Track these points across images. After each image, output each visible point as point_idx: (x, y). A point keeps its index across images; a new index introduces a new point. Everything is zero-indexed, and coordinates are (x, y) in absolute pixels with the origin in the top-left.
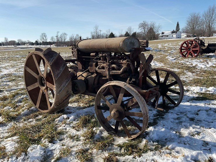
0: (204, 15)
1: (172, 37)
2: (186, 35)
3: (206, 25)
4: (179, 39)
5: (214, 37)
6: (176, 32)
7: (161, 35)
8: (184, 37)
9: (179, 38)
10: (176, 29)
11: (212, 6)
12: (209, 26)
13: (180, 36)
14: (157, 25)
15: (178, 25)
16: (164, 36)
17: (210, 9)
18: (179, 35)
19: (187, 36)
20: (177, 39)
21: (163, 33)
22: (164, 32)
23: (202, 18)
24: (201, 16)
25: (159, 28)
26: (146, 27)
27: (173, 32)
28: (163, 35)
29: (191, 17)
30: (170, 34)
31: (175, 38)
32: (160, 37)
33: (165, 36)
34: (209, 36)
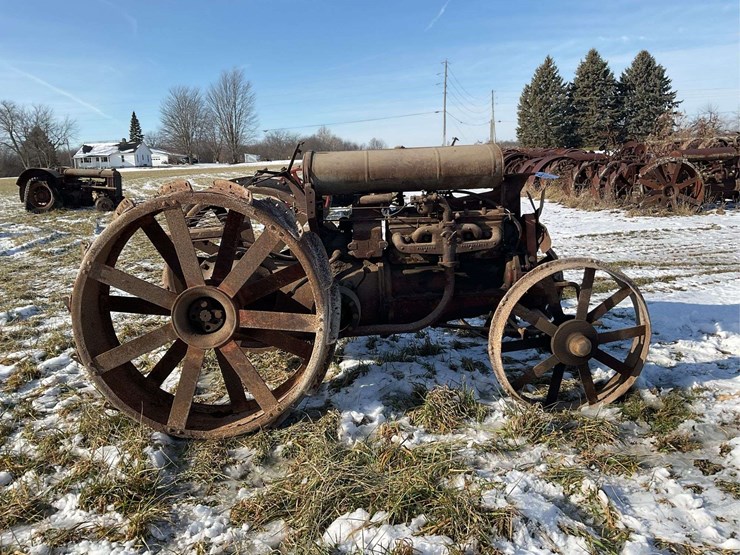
0: (212, 96)
1: (124, 164)
2: (166, 159)
3: (221, 129)
4: (148, 169)
5: (250, 164)
6: (134, 147)
7: (80, 154)
8: (159, 163)
9: (145, 166)
10: (132, 136)
11: (231, 72)
12: (232, 133)
13: (149, 159)
14: (58, 118)
15: (135, 122)
16: (93, 160)
17: (225, 81)
18: (146, 158)
19: (172, 161)
20: (142, 169)
21: (87, 149)
22: (91, 145)
23: (206, 105)
24: (203, 98)
25: (70, 132)
26: (19, 126)
27: (123, 146)
28: (88, 154)
29: (175, 99)
30: (114, 152)
31: (133, 167)
32: (79, 162)
33: (98, 160)
34: (236, 162)
